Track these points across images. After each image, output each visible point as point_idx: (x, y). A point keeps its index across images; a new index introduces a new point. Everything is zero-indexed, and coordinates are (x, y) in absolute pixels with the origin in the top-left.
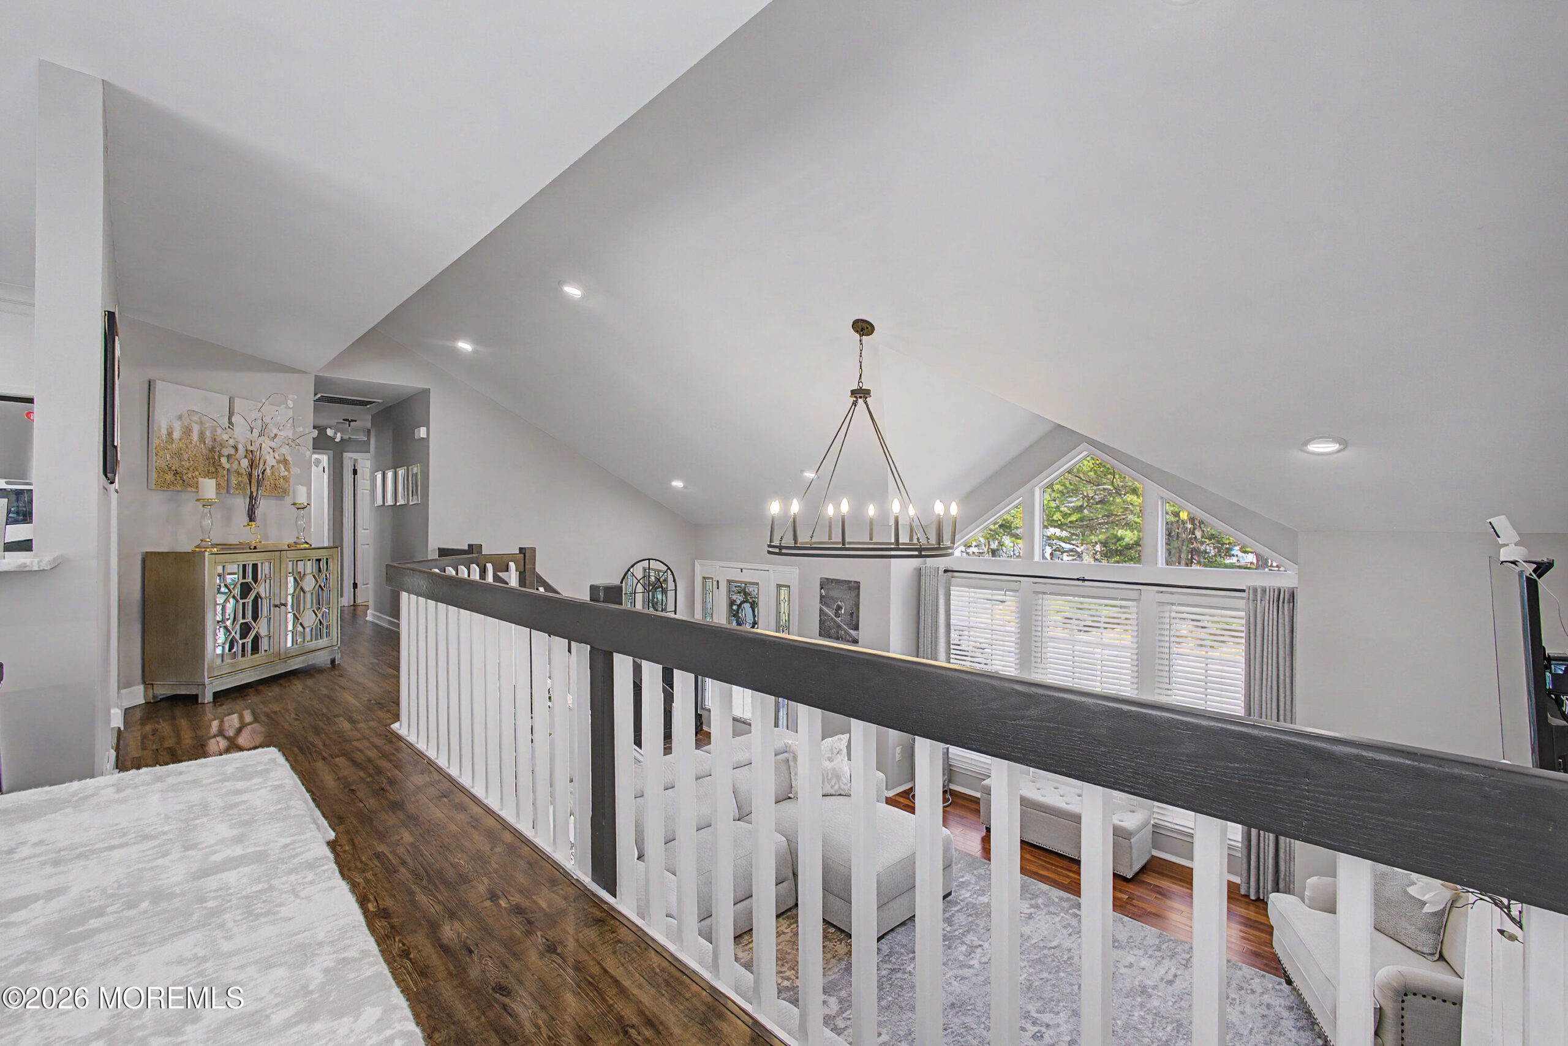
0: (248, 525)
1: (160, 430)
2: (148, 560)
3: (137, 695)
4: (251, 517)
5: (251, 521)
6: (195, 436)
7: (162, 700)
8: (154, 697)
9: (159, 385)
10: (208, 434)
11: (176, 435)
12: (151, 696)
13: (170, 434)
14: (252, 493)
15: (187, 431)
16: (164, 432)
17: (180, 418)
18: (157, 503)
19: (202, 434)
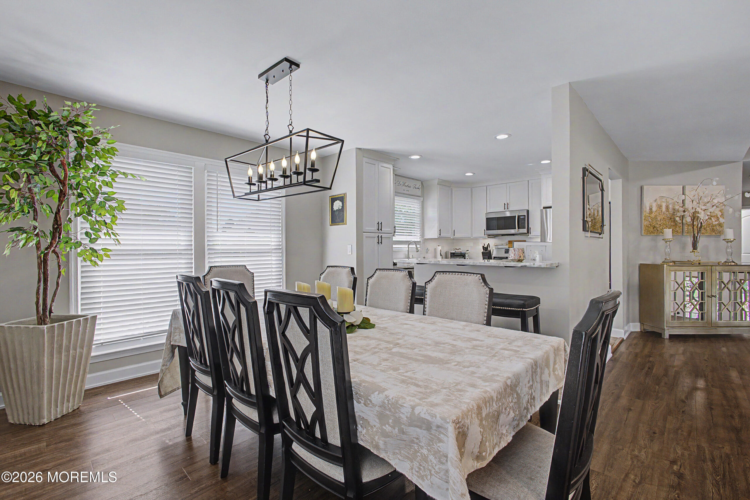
0: (693, 252)
1: (646, 208)
2: (642, 267)
3: (636, 327)
4: (695, 247)
5: (694, 249)
6: (664, 209)
7: (647, 332)
8: (644, 329)
9: (645, 187)
10: (670, 206)
11: (654, 209)
12: (643, 329)
13: (651, 209)
14: (694, 234)
15: (660, 207)
16: (648, 208)
17: (656, 201)
18: (646, 241)
19: (667, 207)
